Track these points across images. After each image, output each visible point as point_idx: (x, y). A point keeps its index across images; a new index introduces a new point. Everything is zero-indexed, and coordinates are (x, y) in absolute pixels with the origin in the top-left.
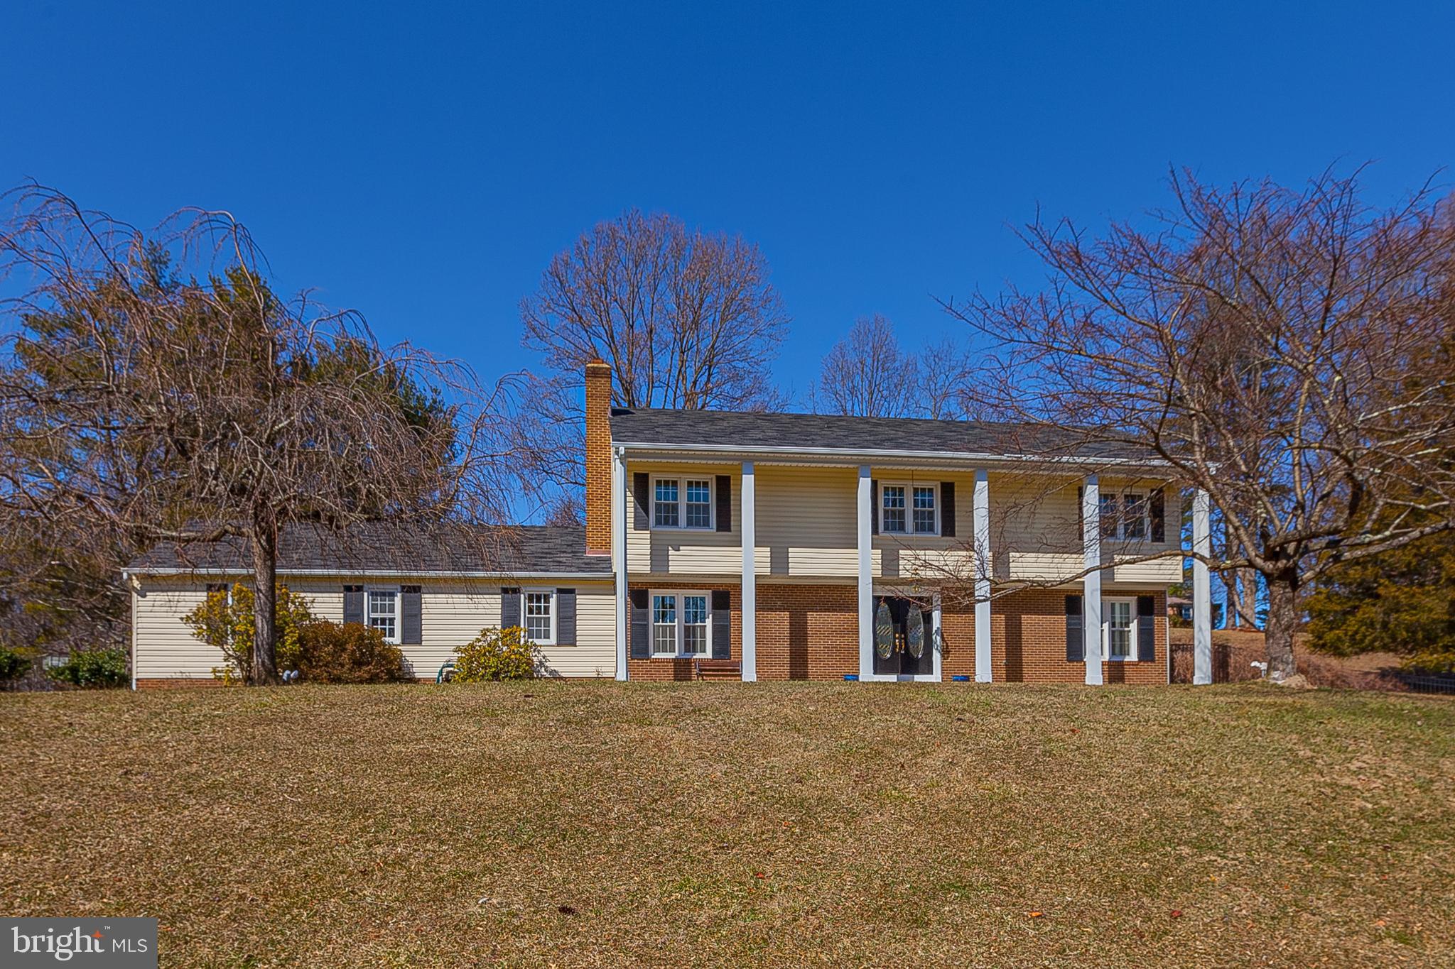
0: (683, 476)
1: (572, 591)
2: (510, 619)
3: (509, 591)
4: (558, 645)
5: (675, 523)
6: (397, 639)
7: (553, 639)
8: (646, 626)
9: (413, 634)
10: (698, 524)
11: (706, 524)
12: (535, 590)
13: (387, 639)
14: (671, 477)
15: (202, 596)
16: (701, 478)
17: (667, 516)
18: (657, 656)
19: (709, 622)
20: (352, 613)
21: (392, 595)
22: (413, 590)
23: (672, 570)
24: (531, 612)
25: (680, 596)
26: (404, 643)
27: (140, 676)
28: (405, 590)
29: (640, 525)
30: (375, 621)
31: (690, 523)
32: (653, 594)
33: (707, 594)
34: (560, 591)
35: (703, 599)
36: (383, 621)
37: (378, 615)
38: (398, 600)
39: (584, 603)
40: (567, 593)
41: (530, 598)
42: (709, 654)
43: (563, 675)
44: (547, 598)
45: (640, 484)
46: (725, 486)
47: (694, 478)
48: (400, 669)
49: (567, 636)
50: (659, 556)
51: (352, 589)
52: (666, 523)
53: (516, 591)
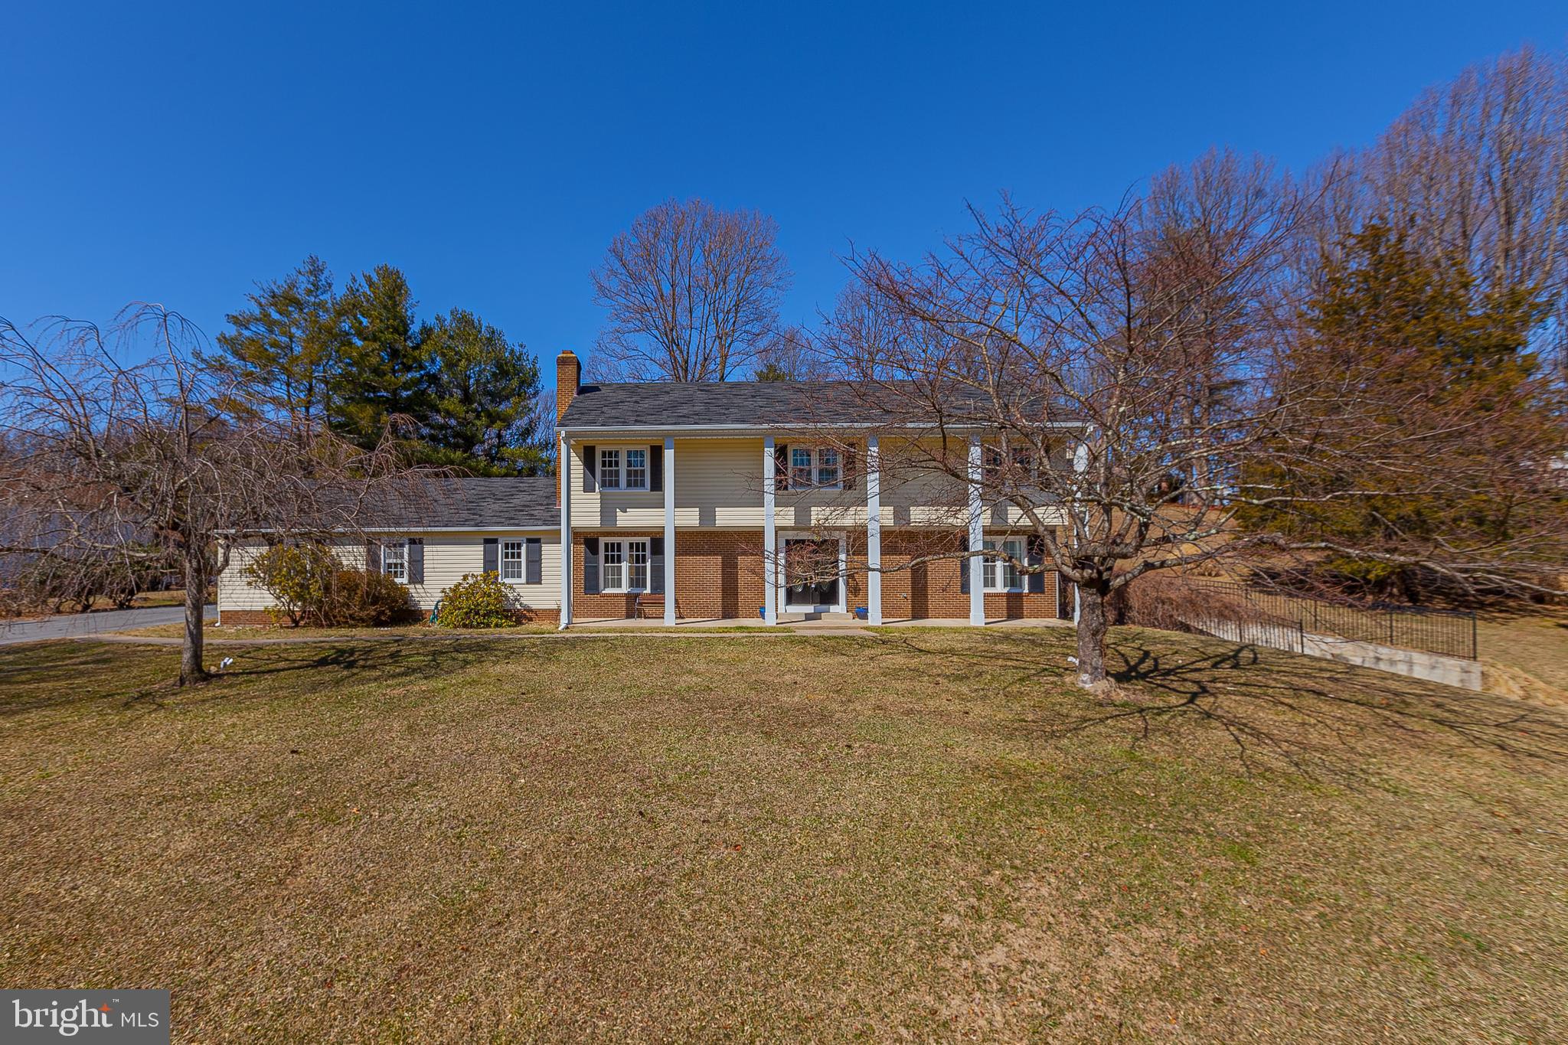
0: (623, 447)
1: (538, 541)
2: (490, 563)
3: (490, 542)
4: (528, 583)
5: (617, 485)
6: (405, 580)
7: (523, 579)
8: (597, 568)
9: (417, 577)
10: (636, 485)
11: (643, 485)
12: (510, 540)
13: (398, 580)
14: (613, 448)
15: (265, 550)
16: (638, 448)
17: (610, 481)
18: (608, 591)
19: (648, 564)
20: (373, 560)
21: (402, 545)
22: (416, 542)
23: (619, 523)
24: (507, 557)
25: (625, 542)
26: (410, 583)
27: (223, 609)
28: (412, 542)
29: (588, 488)
30: (390, 566)
31: (629, 485)
32: (602, 541)
33: (647, 540)
34: (529, 541)
35: (644, 544)
36: (396, 565)
37: (391, 561)
38: (406, 550)
39: (546, 549)
40: (534, 541)
41: (507, 546)
42: (648, 591)
43: (534, 607)
44: (519, 546)
45: (588, 456)
46: (657, 453)
47: (633, 448)
48: (406, 603)
49: (535, 577)
50: (607, 512)
51: (370, 543)
52: (611, 485)
53: (495, 541)
